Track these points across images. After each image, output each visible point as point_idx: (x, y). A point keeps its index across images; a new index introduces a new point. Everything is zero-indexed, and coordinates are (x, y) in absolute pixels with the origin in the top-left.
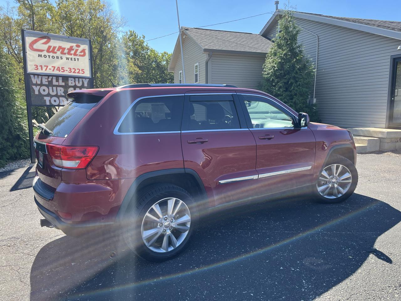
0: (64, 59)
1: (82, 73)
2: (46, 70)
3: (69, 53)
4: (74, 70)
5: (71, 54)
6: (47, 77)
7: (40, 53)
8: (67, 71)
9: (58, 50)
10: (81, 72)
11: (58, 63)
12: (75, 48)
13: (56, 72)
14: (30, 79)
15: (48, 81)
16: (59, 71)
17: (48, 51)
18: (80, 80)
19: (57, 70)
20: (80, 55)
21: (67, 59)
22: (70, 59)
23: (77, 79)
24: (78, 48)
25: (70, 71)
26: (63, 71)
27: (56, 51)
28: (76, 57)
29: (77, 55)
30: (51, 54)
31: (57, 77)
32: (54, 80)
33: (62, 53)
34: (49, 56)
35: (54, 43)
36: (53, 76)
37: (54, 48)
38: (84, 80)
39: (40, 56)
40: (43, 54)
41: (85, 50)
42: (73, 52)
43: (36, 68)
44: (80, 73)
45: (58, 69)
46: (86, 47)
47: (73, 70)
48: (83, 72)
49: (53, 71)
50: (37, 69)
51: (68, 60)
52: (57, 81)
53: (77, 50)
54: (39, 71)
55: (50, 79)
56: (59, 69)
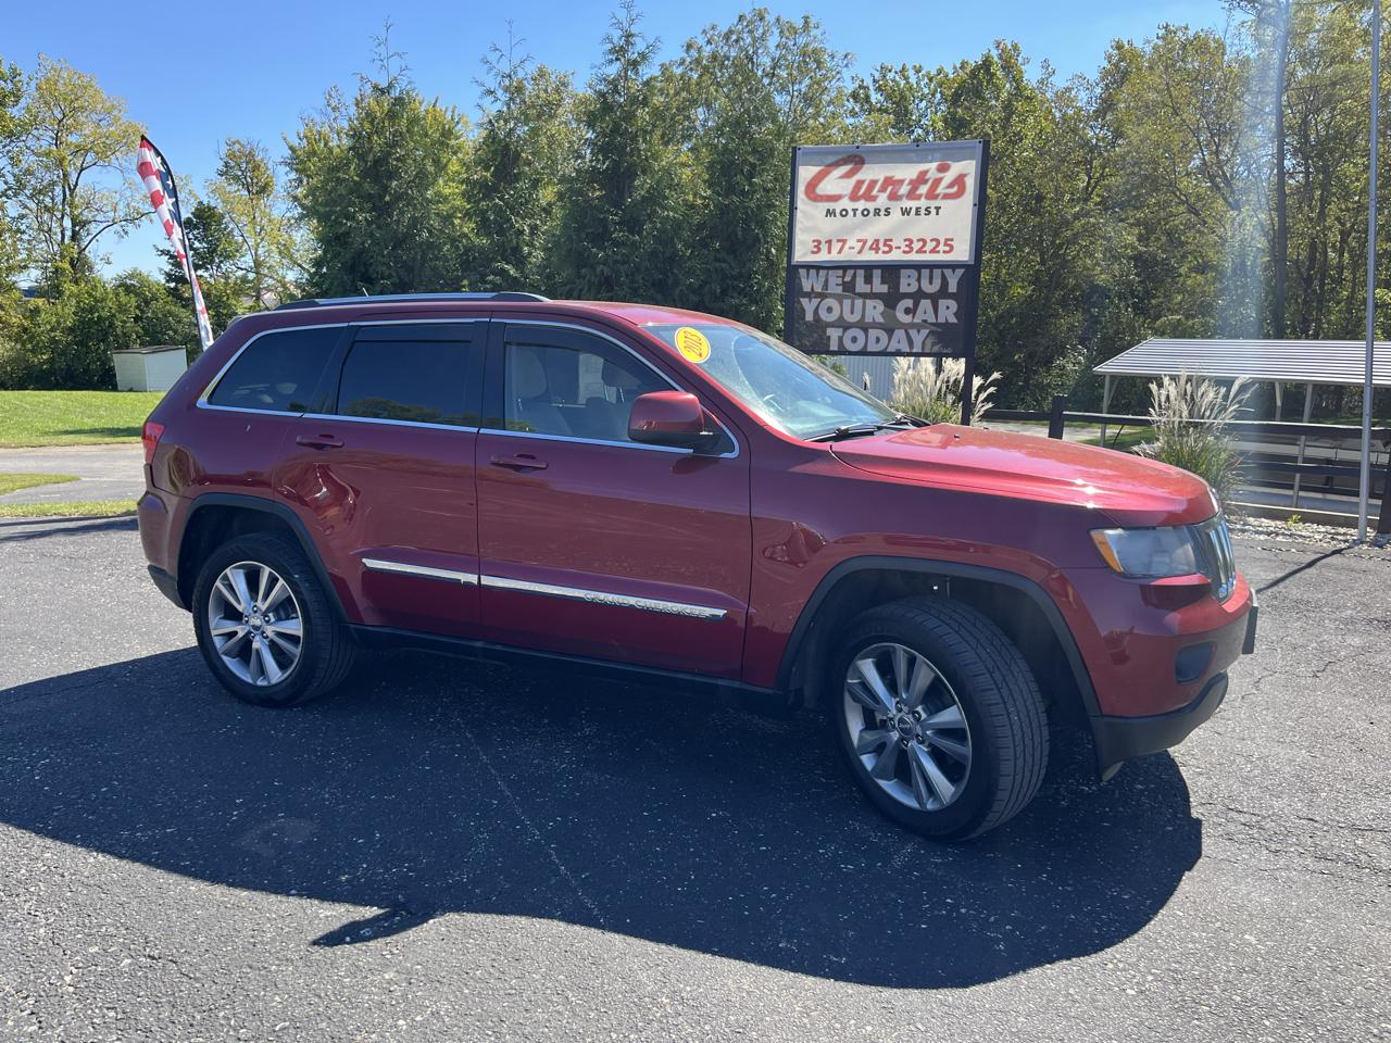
0: (896, 214)
1: (944, 252)
2: (840, 252)
3: (912, 195)
4: (921, 243)
5: (919, 197)
6: (840, 272)
7: (831, 205)
8: (899, 248)
9: (883, 189)
10: (942, 248)
11: (877, 228)
12: (933, 174)
13: (869, 256)
14: (797, 281)
15: (844, 283)
16: (877, 250)
17: (854, 197)
18: (937, 272)
19: (871, 248)
20: (946, 197)
21: (903, 214)
22: (913, 211)
23: (925, 272)
24: (941, 175)
25: (907, 249)
26: (887, 249)
27: (875, 192)
28: (933, 204)
29: (935, 197)
30: (861, 205)
31: (868, 268)
32: (860, 281)
33: (894, 197)
34: (855, 210)
35: (872, 172)
36: (855, 266)
37: (873, 183)
38: (948, 272)
39: (830, 213)
40: (837, 206)
41: (965, 175)
42: (923, 189)
43: (816, 250)
44: (938, 252)
45: (875, 247)
46: (968, 168)
47: (916, 246)
48: (947, 248)
49: (860, 252)
50: (819, 250)
51: (908, 215)
52: (868, 280)
53: (938, 182)
54: (823, 257)
55: (847, 279)
56: (877, 245)
